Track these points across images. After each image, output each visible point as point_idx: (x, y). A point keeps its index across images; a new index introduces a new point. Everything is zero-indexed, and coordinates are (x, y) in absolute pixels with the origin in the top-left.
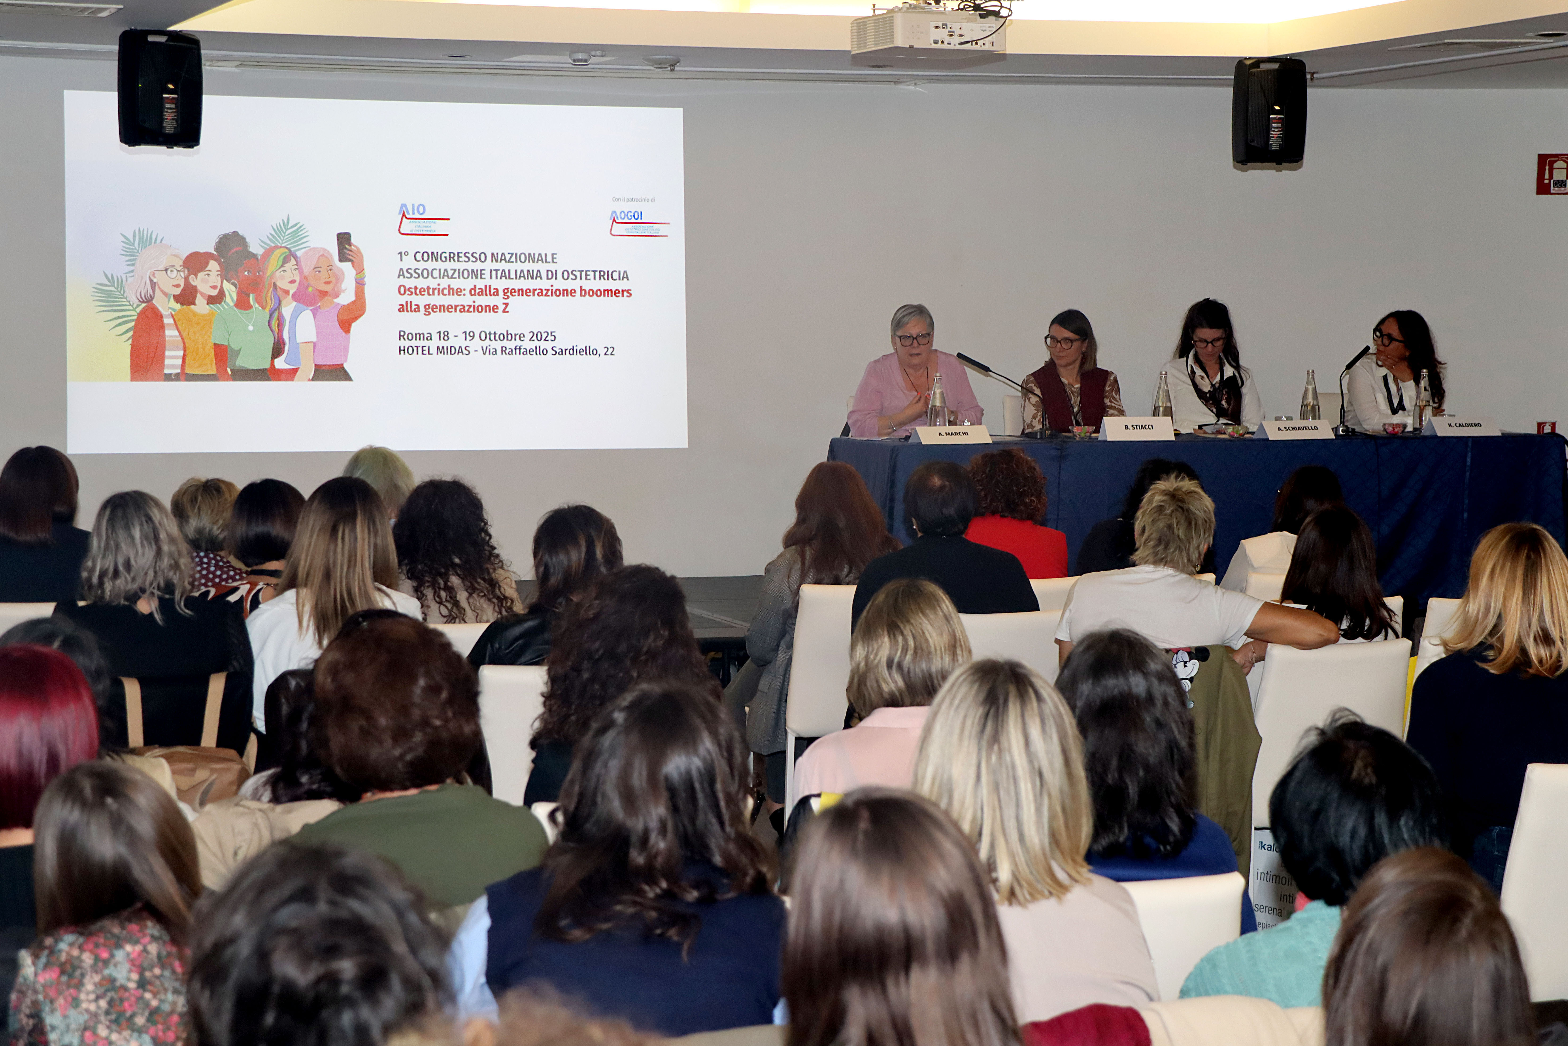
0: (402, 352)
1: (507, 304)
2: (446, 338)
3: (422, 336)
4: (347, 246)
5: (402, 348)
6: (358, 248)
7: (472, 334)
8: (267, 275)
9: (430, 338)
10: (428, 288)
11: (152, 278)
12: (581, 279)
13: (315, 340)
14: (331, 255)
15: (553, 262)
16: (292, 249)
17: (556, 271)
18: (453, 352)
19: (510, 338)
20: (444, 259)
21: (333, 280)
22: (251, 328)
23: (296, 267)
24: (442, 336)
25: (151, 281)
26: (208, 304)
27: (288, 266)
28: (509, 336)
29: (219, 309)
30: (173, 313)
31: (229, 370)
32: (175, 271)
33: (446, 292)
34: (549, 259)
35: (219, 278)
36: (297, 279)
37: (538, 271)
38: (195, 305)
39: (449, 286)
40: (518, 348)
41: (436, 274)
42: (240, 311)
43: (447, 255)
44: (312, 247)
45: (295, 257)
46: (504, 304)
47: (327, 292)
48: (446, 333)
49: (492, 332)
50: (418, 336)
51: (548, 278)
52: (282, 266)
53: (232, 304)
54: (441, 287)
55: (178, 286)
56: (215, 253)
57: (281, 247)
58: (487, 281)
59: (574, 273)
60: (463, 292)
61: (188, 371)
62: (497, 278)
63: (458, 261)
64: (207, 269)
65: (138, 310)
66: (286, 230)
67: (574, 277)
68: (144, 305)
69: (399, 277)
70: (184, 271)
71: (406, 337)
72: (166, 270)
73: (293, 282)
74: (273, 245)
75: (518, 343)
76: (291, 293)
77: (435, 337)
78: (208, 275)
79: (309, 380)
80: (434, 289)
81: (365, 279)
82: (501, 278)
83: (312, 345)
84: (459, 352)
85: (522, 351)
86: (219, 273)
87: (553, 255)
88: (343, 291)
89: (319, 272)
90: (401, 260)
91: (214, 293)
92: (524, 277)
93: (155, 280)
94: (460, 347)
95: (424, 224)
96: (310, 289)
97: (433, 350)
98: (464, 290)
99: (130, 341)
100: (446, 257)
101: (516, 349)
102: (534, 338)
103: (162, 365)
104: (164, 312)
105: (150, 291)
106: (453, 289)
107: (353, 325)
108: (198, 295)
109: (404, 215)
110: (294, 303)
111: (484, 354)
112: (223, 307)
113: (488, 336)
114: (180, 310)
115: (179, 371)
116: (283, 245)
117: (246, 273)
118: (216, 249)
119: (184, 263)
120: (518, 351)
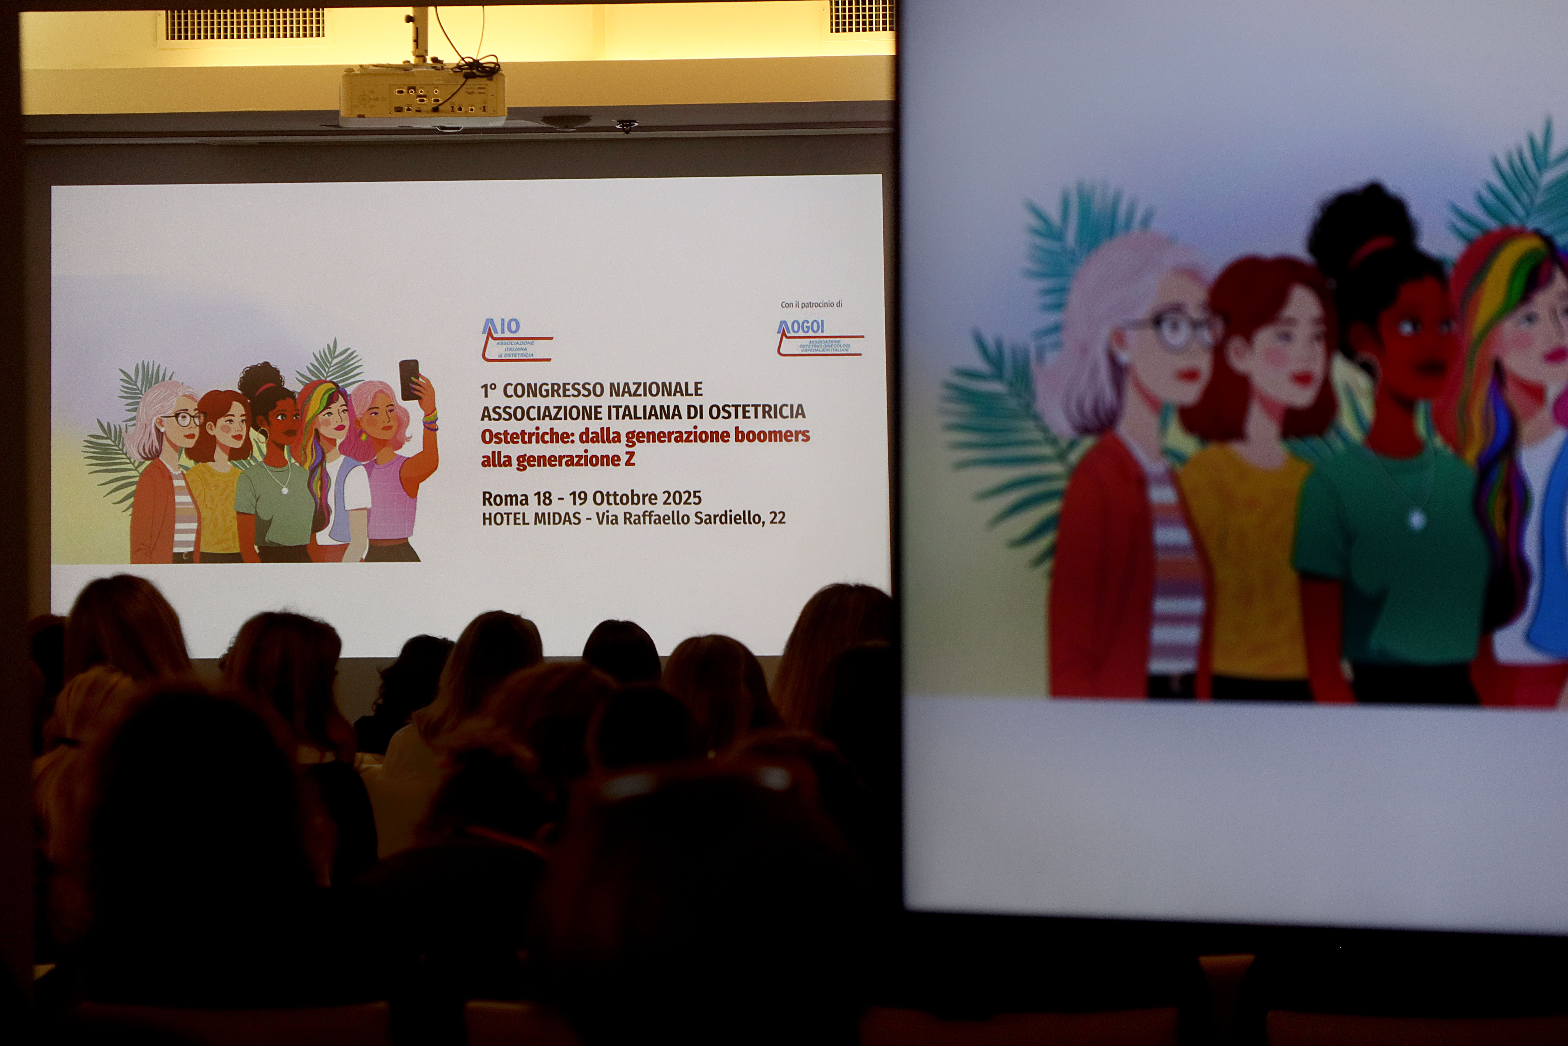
0: (487, 521)
1: (632, 454)
2: (547, 501)
3: (514, 498)
4: (413, 379)
5: (487, 516)
6: (428, 381)
7: (583, 496)
8: (307, 420)
9: (525, 501)
10: (523, 432)
11: (159, 427)
12: (736, 417)
13: (369, 505)
14: (392, 391)
15: (697, 394)
16: (340, 385)
17: (701, 407)
18: (557, 521)
19: (636, 501)
20: (544, 393)
21: (393, 423)
22: (285, 491)
23: (345, 408)
24: (542, 498)
25: (158, 430)
26: (229, 460)
27: (335, 407)
28: (636, 498)
29: (244, 465)
30: (185, 472)
31: (256, 547)
32: (188, 417)
33: (547, 438)
34: (691, 390)
35: (244, 426)
36: (347, 424)
37: (676, 407)
38: (214, 461)
39: (552, 429)
40: (648, 514)
41: (533, 413)
42: (271, 468)
43: (549, 387)
44: (367, 380)
45: (345, 395)
46: (627, 453)
47: (386, 440)
48: (547, 495)
49: (612, 493)
50: (509, 498)
51: (689, 417)
52: (327, 407)
53: (260, 459)
54: (541, 432)
55: (191, 436)
56: (239, 392)
57: (326, 382)
58: (605, 423)
59: (727, 408)
60: (571, 438)
61: (204, 549)
62: (617, 418)
63: (565, 395)
64: (229, 413)
65: (141, 469)
66: (333, 358)
67: (726, 415)
68: (148, 463)
69: (482, 419)
70: (199, 417)
71: (492, 500)
72: (177, 416)
73: (341, 428)
74: (315, 379)
75: (648, 507)
76: (339, 442)
77: (533, 500)
78: (230, 421)
79: (362, 561)
80: (531, 435)
81: (437, 422)
82: (623, 418)
83: (366, 511)
84: (565, 521)
85: (653, 518)
86: (244, 418)
87: (696, 384)
88: (408, 439)
89: (376, 414)
90: (486, 396)
91: (238, 444)
92: (656, 415)
93: (162, 430)
94: (567, 514)
95: (518, 346)
96: (364, 437)
97: (530, 518)
98: (573, 434)
99: (130, 511)
100: (547, 391)
101: (644, 516)
102: (671, 500)
103: (171, 543)
104: (174, 471)
105: (156, 444)
106: (557, 433)
107: (421, 485)
108: (218, 449)
109: (490, 334)
110: (343, 457)
111: (601, 523)
112: (250, 464)
113: (605, 498)
114: (193, 467)
115: (191, 549)
116: (328, 379)
117: (279, 418)
118: (240, 388)
119: (199, 405)
120: (647, 518)
